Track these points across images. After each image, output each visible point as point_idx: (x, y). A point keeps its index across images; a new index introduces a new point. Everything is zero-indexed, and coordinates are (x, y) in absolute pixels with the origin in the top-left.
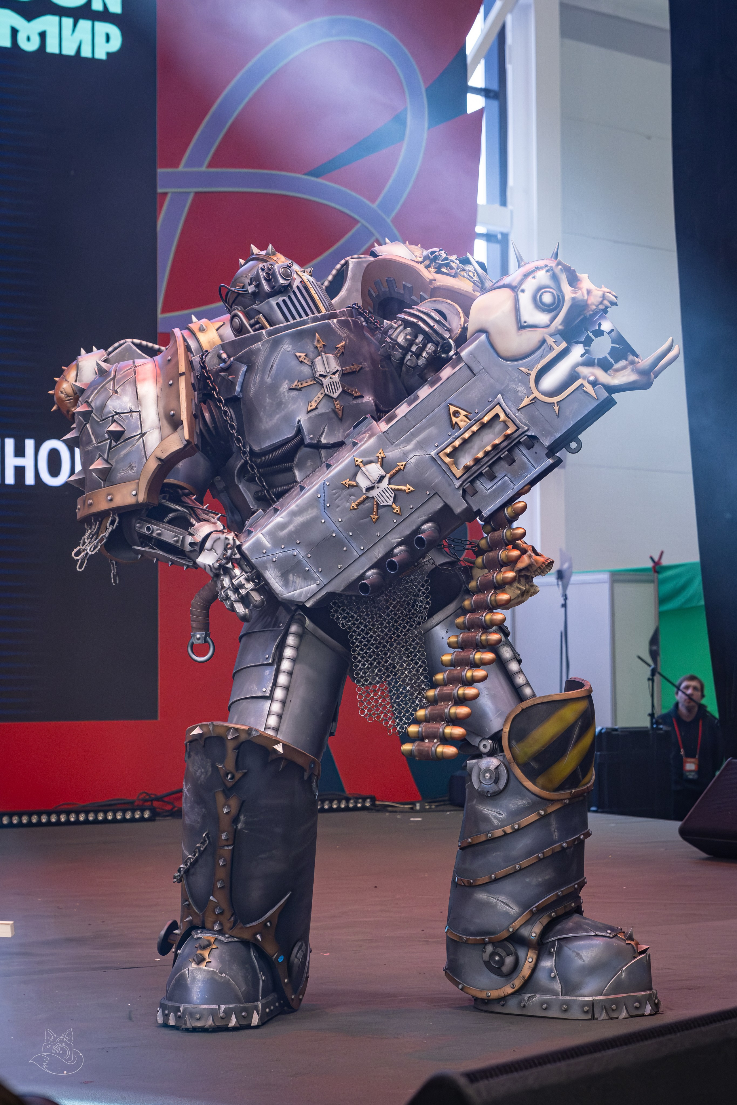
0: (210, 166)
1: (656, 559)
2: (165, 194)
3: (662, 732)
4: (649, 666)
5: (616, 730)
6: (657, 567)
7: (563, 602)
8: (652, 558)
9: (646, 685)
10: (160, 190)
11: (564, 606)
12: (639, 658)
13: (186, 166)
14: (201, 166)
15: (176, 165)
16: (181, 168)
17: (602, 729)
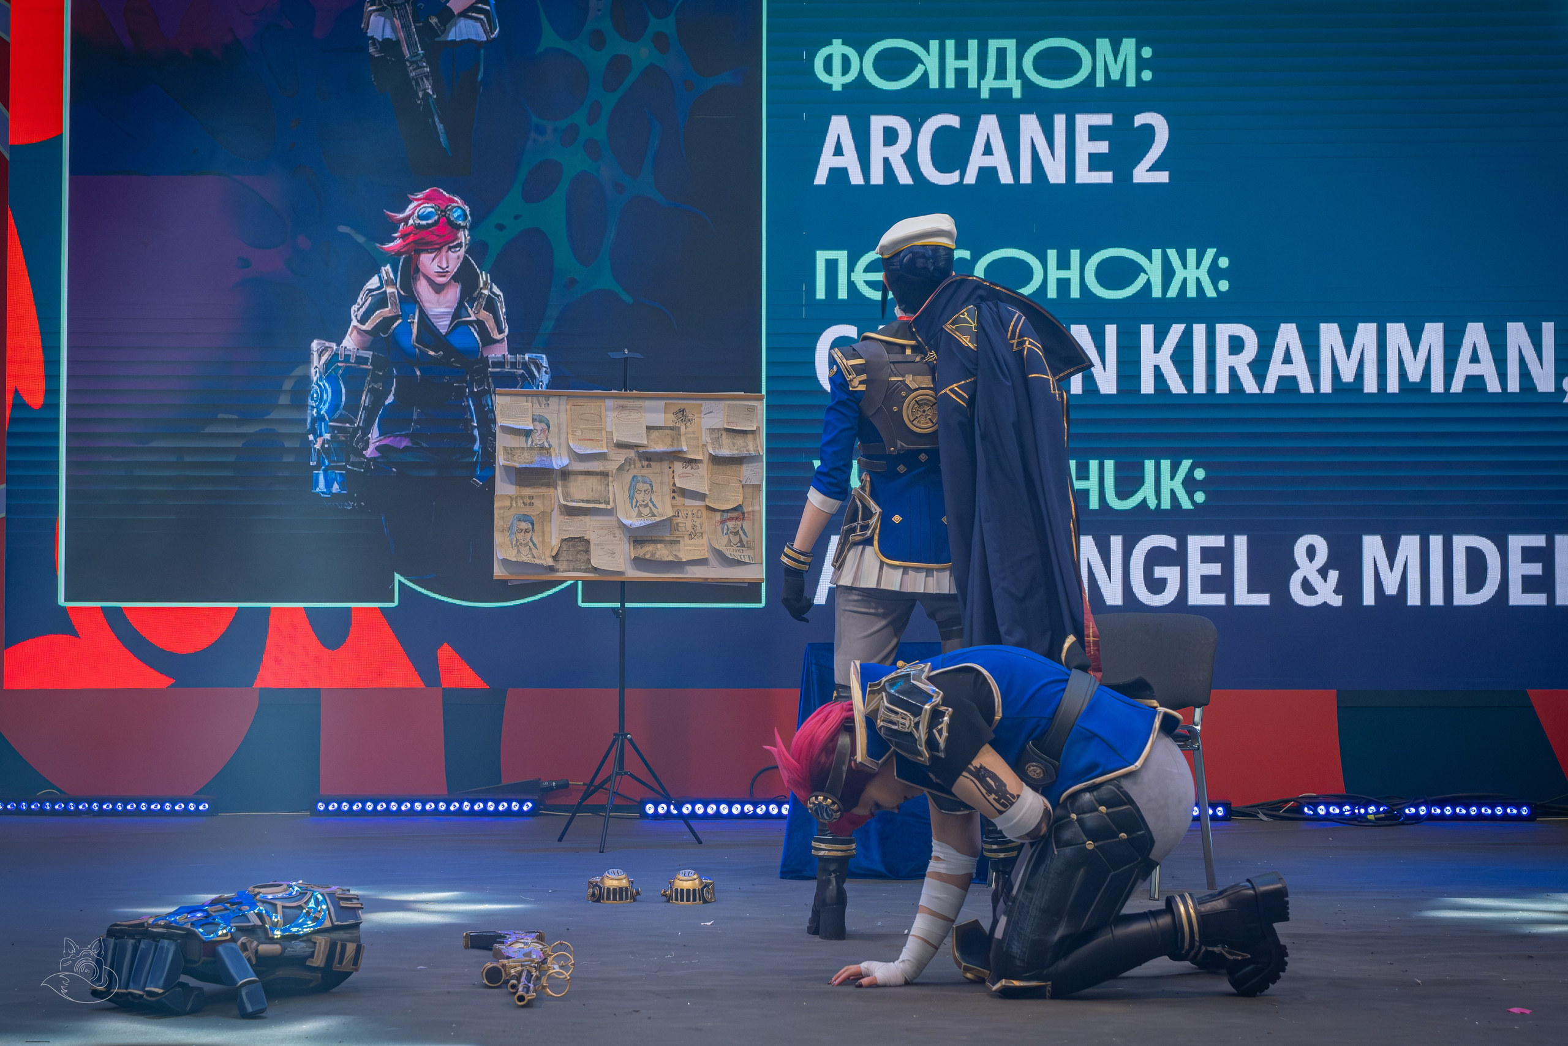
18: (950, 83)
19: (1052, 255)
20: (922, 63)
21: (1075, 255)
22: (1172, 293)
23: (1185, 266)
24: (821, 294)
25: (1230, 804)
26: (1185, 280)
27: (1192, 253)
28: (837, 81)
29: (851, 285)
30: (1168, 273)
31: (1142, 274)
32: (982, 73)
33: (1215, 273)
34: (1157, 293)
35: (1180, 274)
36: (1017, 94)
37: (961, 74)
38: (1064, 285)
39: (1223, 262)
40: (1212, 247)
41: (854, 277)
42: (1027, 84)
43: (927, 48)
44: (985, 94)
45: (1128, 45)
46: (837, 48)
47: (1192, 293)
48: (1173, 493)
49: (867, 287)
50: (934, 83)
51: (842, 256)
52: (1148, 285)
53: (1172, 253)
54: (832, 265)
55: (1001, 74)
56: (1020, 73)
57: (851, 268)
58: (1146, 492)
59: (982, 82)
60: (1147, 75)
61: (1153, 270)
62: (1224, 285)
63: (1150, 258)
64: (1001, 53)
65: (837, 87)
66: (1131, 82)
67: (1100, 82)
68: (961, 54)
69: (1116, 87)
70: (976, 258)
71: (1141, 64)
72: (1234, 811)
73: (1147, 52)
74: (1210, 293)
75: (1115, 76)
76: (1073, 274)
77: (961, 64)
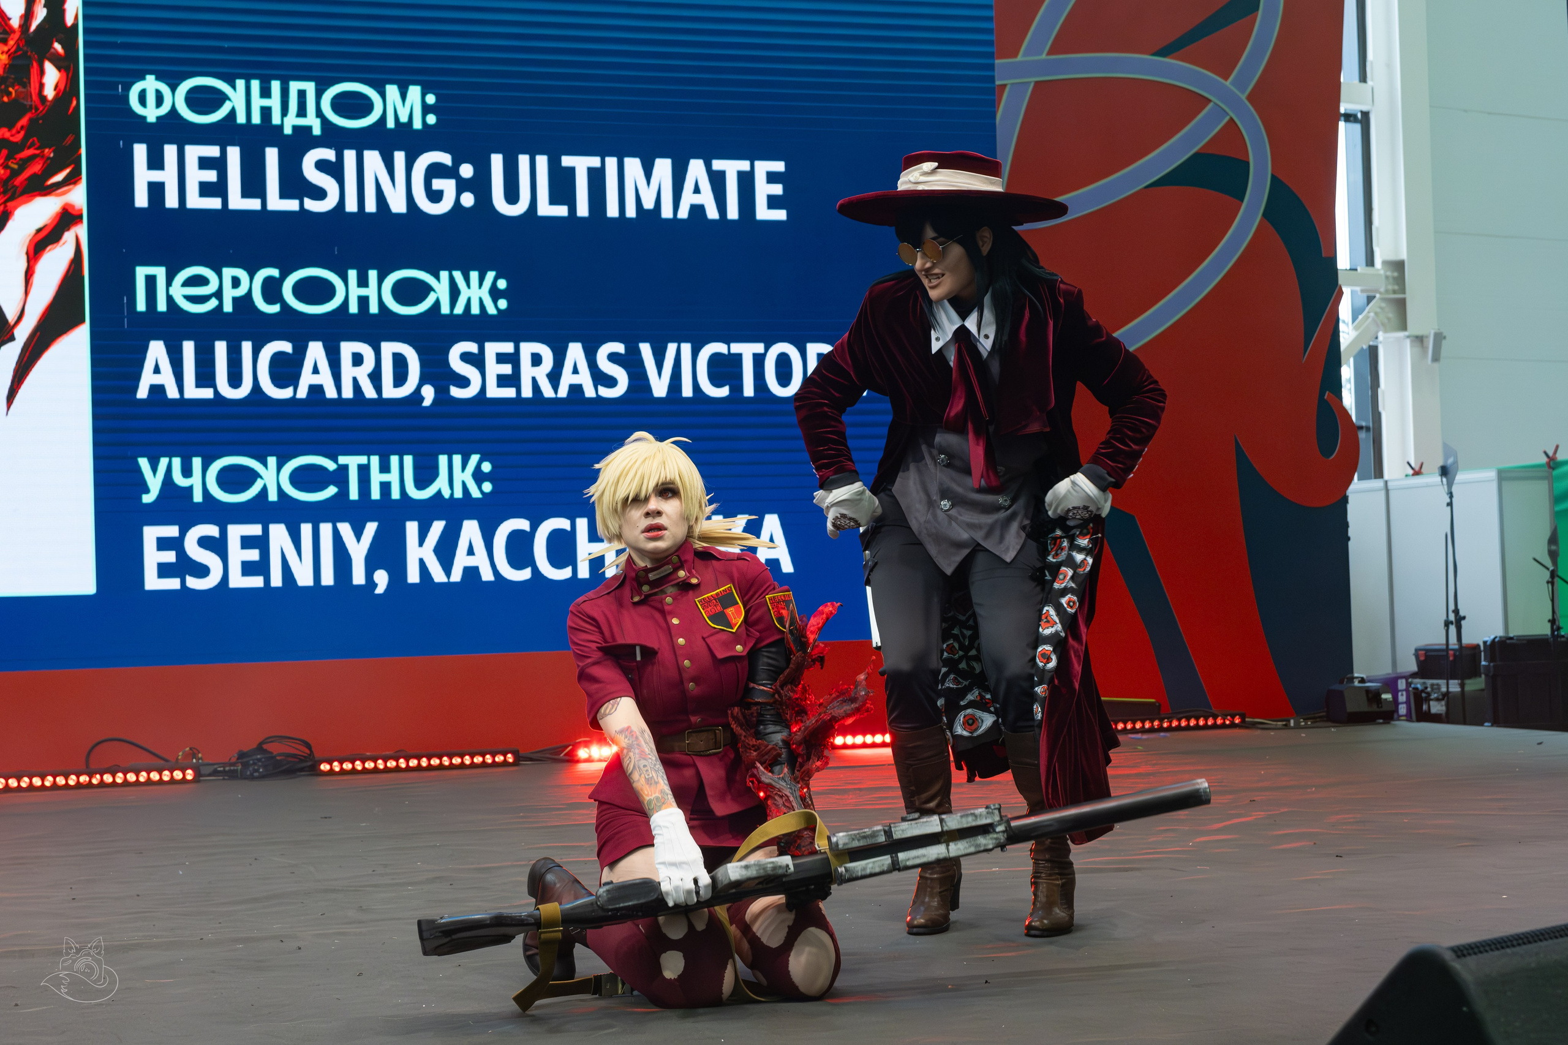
0: (1049, 53)
1: (1551, 454)
2: (1004, 86)
3: (1563, 639)
4: (1548, 569)
5: (1511, 638)
6: (1552, 463)
7: (1448, 500)
8: (1545, 453)
9: (1545, 591)
10: (998, 83)
11: (1450, 504)
12: (1535, 560)
13: (1025, 55)
14: (1041, 54)
15: (1015, 55)
16: (1020, 58)
17: (1496, 637)
18: (256, 119)
19: (352, 274)
20: (230, 100)
21: (373, 275)
22: (459, 309)
23: (469, 286)
24: (141, 306)
25: (518, 751)
26: (469, 300)
27: (474, 275)
28: (151, 113)
29: (170, 299)
30: (455, 293)
31: (432, 293)
32: (285, 111)
33: (495, 294)
34: (445, 309)
35: (465, 293)
36: (317, 131)
37: (266, 112)
38: (363, 301)
39: (502, 284)
40: (492, 270)
41: (172, 291)
42: (325, 122)
43: (234, 87)
44: (288, 130)
45: (414, 91)
46: (151, 84)
47: (475, 310)
48: (464, 484)
49: (185, 301)
50: (241, 119)
51: (160, 272)
52: (437, 303)
53: (458, 275)
54: (151, 281)
55: (302, 112)
56: (319, 113)
57: (169, 282)
58: (441, 484)
59: (285, 119)
60: (431, 119)
61: (440, 289)
62: (503, 304)
63: (438, 278)
64: (302, 94)
65: (152, 119)
66: (417, 125)
67: (391, 124)
68: (266, 93)
69: (404, 128)
70: (284, 275)
71: (426, 109)
72: (522, 757)
73: (431, 99)
74: (491, 310)
75: (404, 119)
76: (371, 292)
77: (266, 102)
